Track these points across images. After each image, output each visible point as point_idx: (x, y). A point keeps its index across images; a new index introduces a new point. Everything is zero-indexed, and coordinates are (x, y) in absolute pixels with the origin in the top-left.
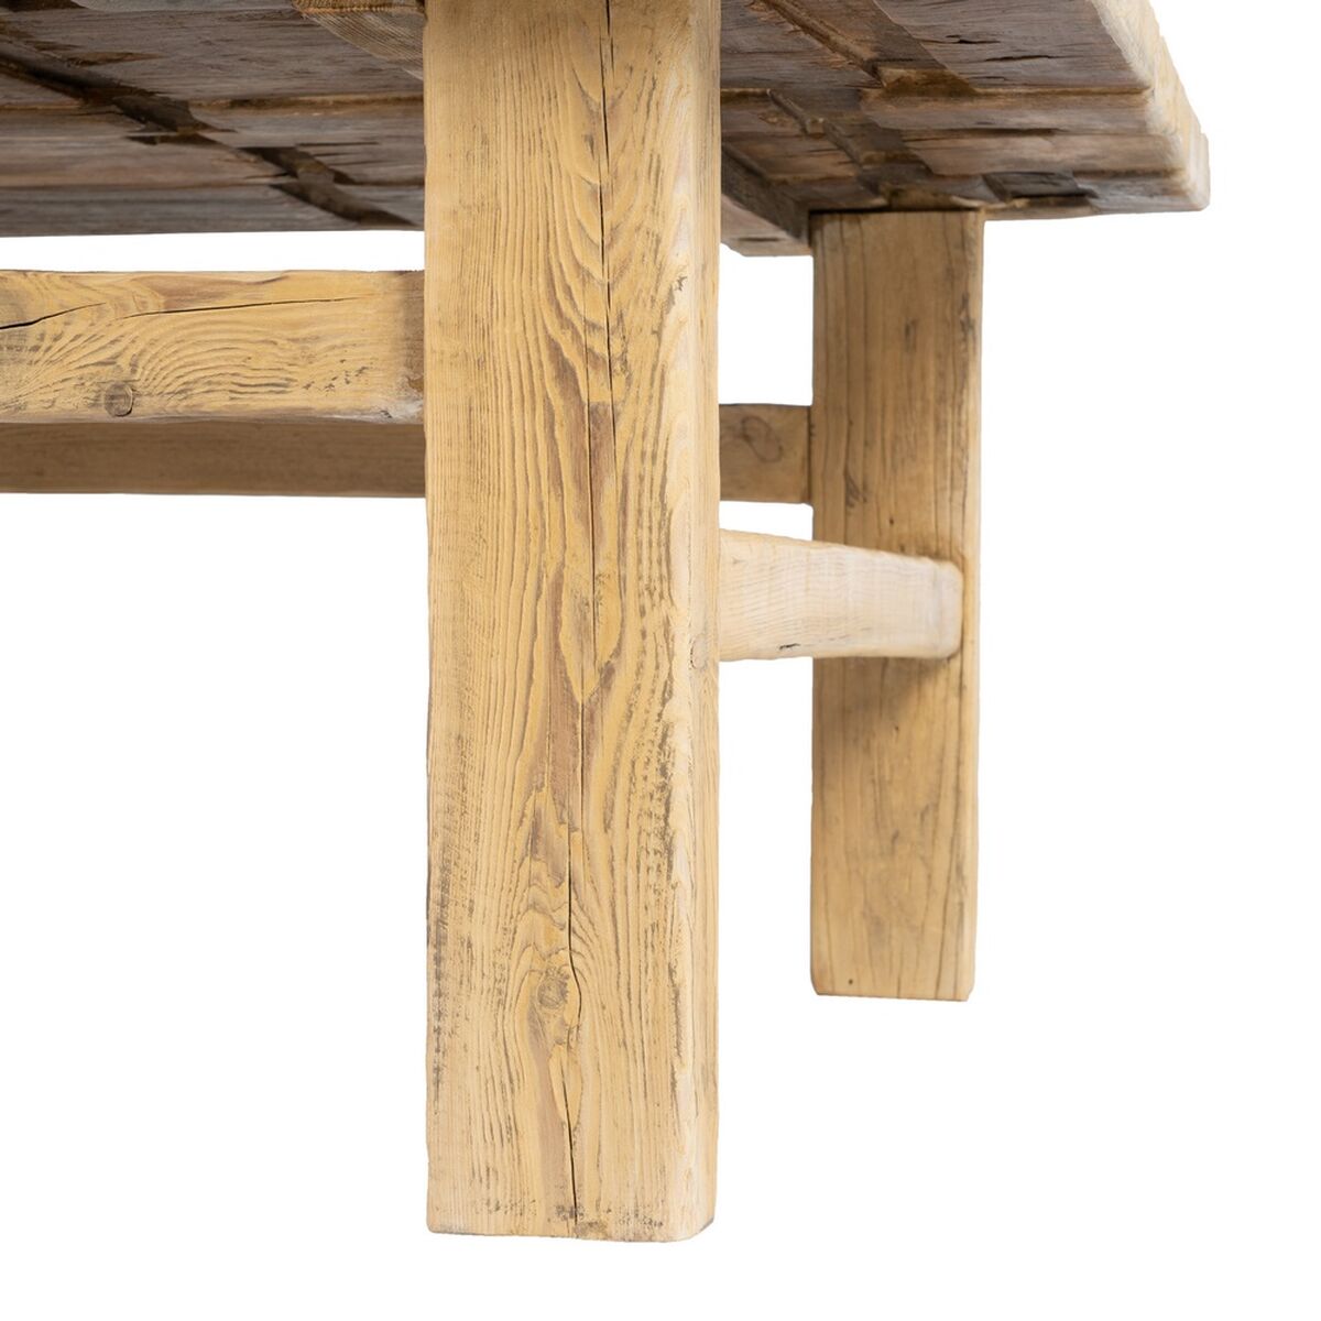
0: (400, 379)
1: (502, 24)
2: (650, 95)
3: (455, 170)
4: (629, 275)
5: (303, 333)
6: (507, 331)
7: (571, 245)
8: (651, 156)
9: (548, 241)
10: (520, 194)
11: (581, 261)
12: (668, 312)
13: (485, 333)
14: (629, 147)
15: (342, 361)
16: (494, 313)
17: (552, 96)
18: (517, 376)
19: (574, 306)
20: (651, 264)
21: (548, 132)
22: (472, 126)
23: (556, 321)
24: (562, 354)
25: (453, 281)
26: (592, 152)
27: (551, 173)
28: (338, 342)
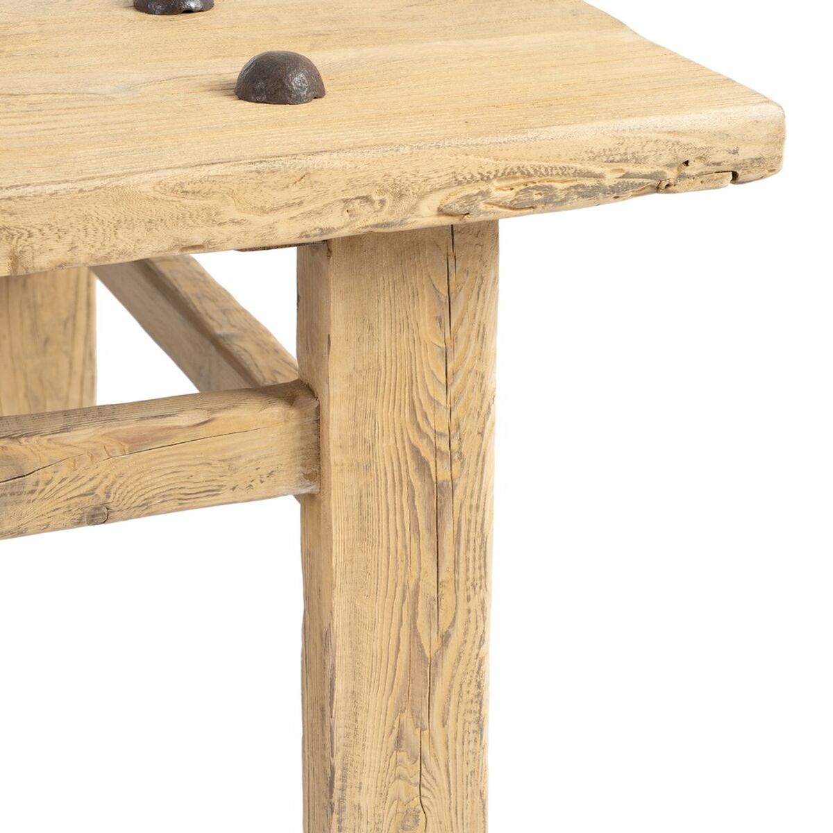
0: (298, 475)
1: (382, 251)
2: (480, 288)
3: (350, 348)
4: (463, 399)
5: (229, 454)
6: (385, 445)
7: (427, 386)
8: (479, 325)
9: (412, 386)
10: (394, 358)
11: (432, 395)
12: (488, 420)
13: (371, 448)
14: (465, 321)
15: (257, 469)
16: (376, 435)
17: (415, 294)
18: (391, 471)
19: (429, 424)
20: (478, 392)
21: (412, 318)
22: (362, 319)
23: (416, 434)
24: (421, 455)
25: (350, 419)
26: (441, 327)
27: (414, 343)
28: (254, 457)
